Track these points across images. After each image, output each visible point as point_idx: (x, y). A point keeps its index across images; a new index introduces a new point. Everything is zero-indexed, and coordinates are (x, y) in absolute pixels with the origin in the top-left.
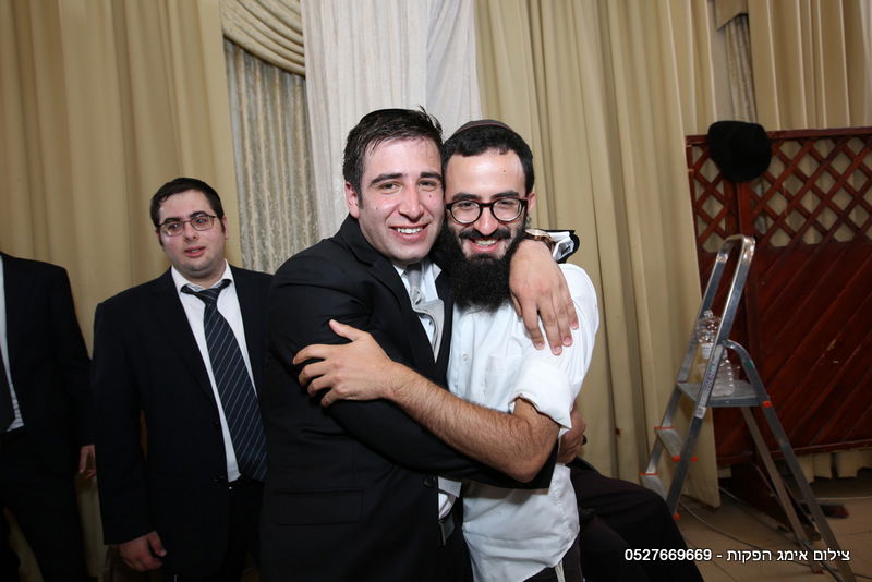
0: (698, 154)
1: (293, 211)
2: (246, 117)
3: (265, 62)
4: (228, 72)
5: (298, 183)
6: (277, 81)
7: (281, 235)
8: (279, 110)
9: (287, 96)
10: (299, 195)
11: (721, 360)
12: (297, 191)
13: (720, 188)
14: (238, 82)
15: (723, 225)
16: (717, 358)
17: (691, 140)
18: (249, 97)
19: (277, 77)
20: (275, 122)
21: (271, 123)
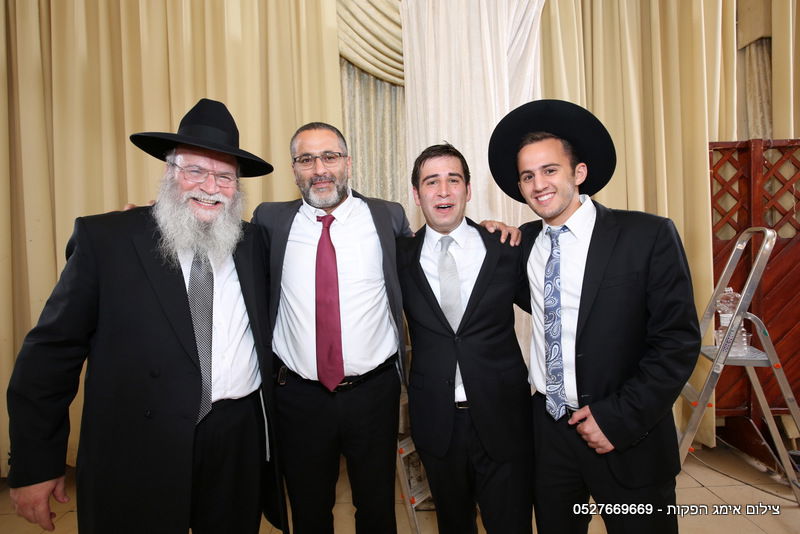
0: (718, 157)
3: (362, 71)
6: (372, 87)
8: (373, 110)
11: (739, 327)
13: (736, 187)
15: (735, 218)
16: (736, 326)
17: (714, 147)
19: (372, 84)
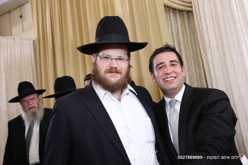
1: (197, 67)
2: (174, 33)
4: (167, 17)
5: (197, 56)
7: (192, 78)
9: (190, 21)
10: (198, 61)
12: (198, 59)
14: (170, 21)
18: (175, 25)
20: (186, 32)
21: (185, 33)
